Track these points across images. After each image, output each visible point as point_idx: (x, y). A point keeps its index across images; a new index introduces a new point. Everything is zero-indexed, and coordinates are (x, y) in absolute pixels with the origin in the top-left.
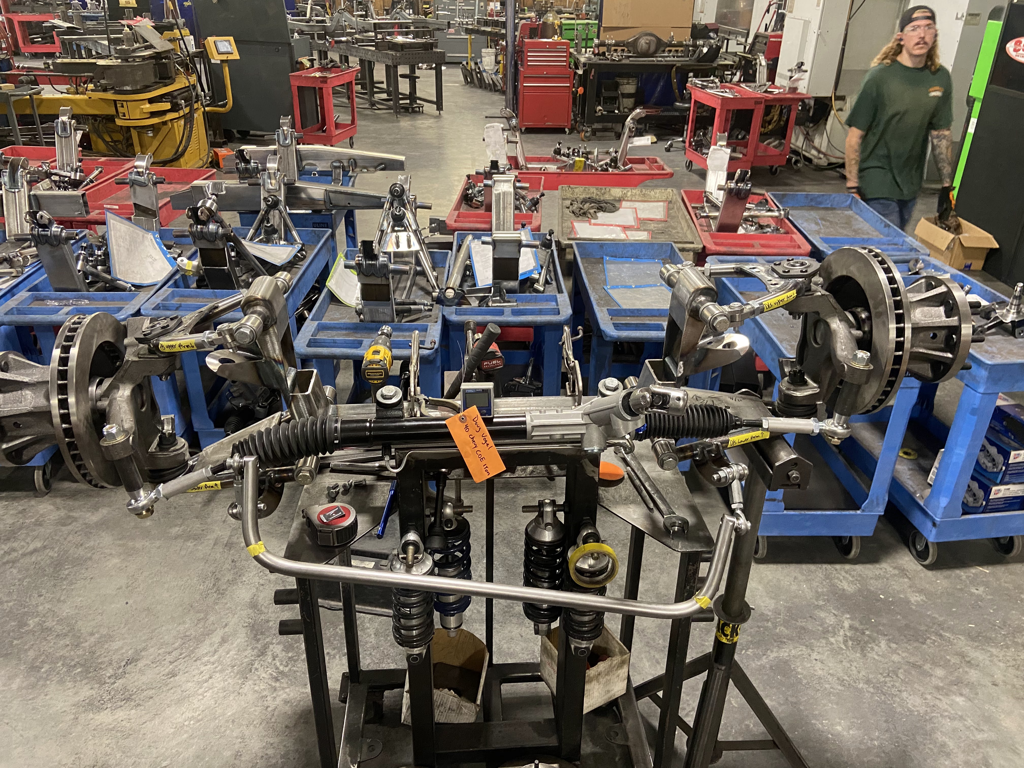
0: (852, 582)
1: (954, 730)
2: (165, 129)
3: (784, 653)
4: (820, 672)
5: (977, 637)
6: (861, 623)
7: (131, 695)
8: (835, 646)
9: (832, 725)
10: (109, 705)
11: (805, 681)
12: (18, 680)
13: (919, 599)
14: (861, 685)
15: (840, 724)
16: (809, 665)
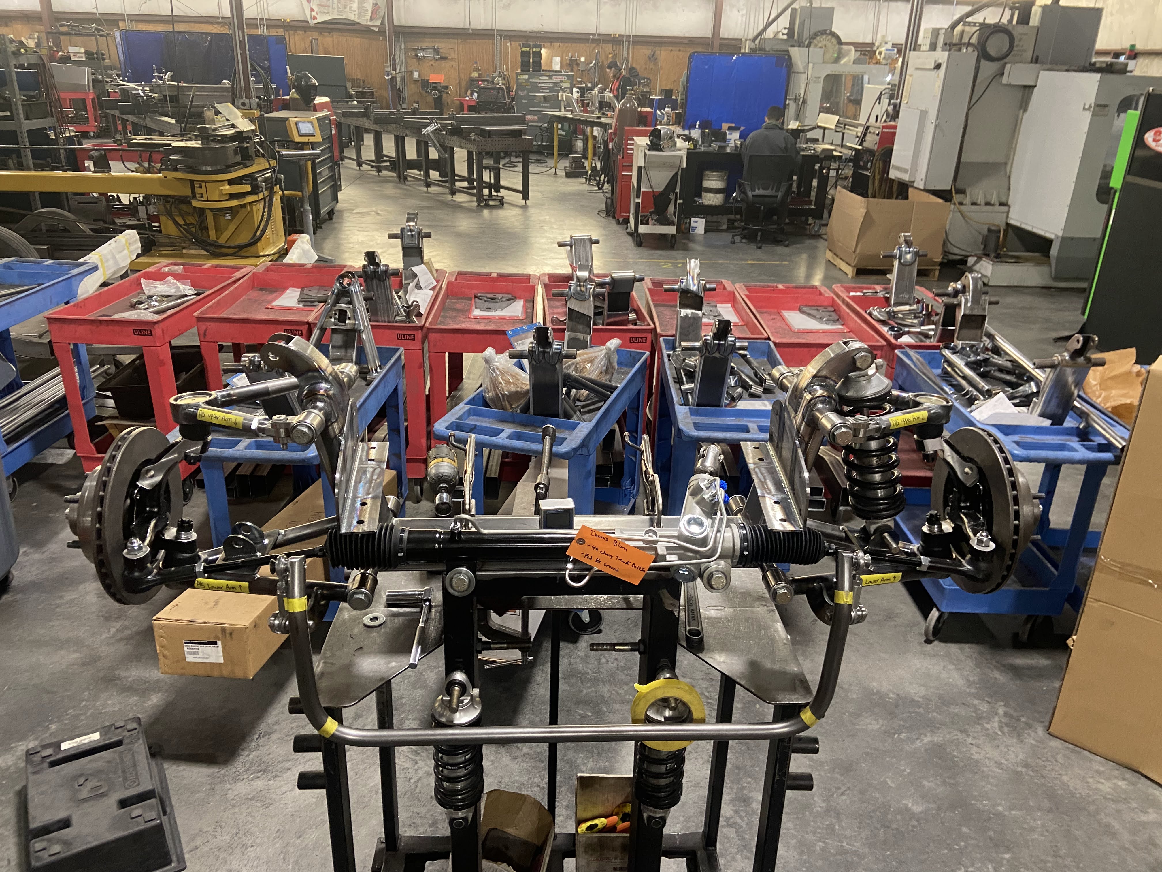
1: (1119, 811)
2: (243, 213)
3: (938, 738)
4: (976, 757)
6: (1016, 710)
7: (267, 767)
8: (990, 731)
9: (994, 806)
10: (245, 776)
11: (961, 764)
14: (1020, 769)
15: (1000, 804)
16: (965, 749)
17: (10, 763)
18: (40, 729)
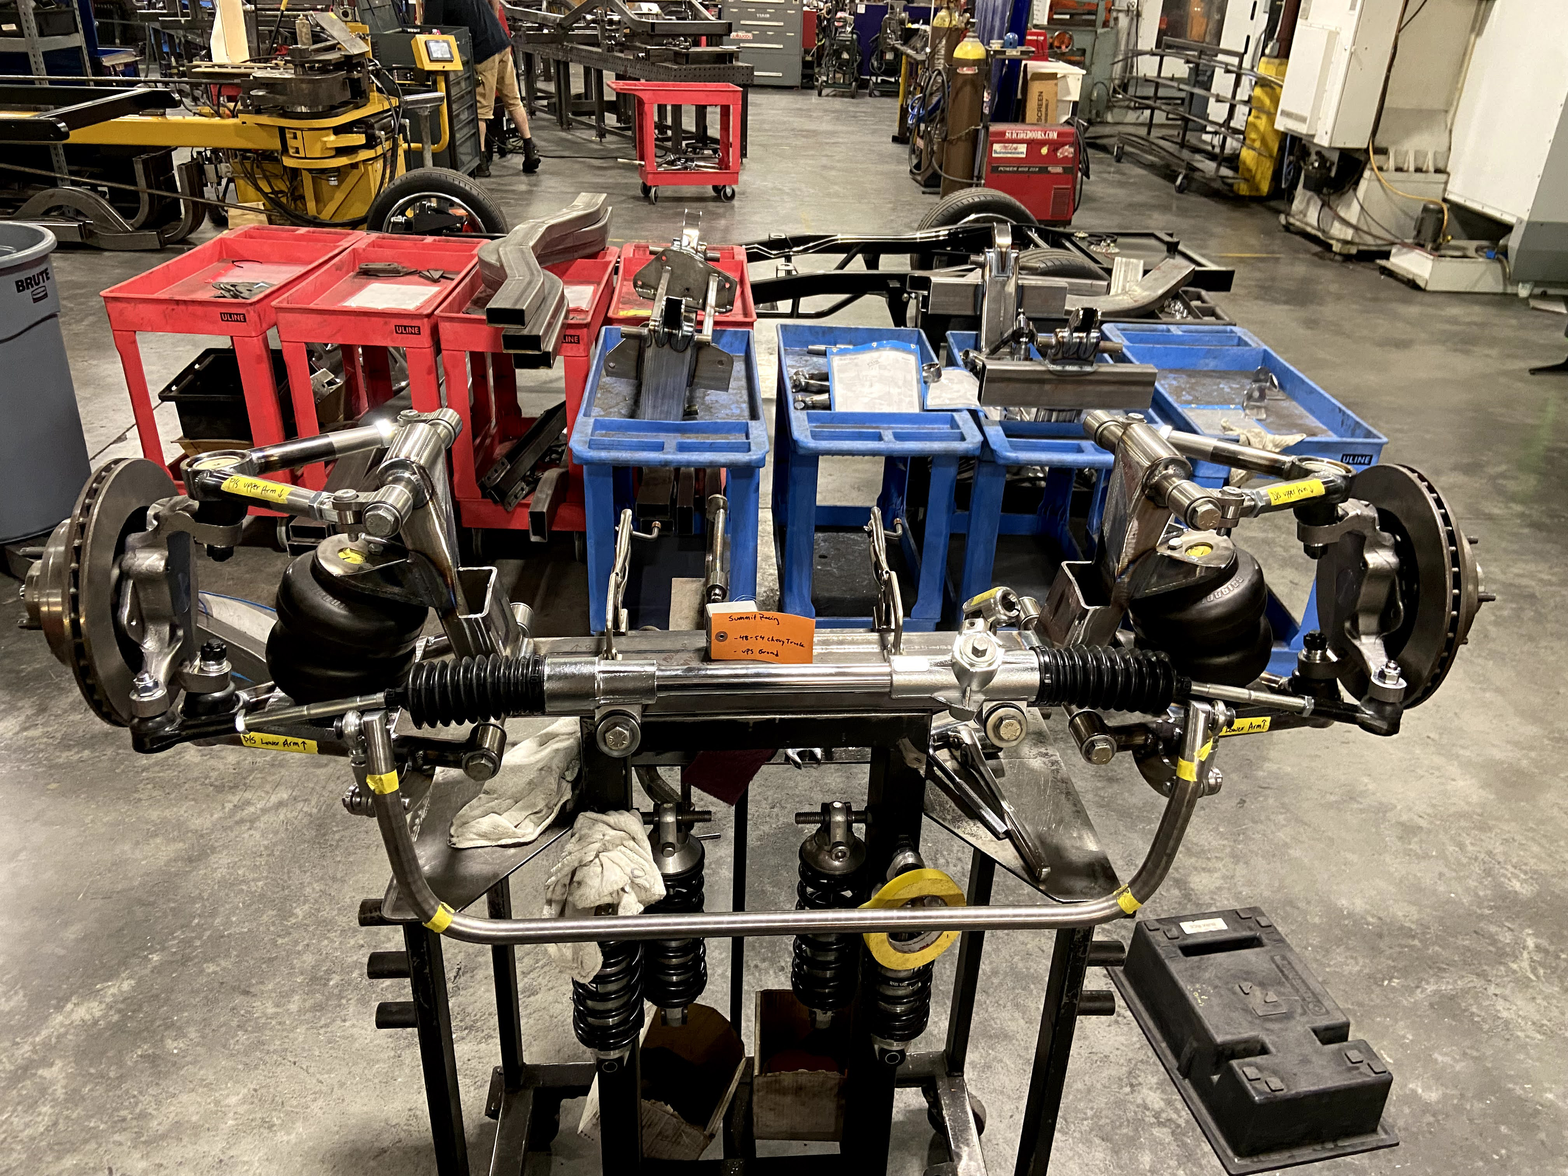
0: (1525, 881)
2: (353, 176)
3: (1446, 987)
4: (1505, 1014)
6: (1552, 943)
7: (474, 1024)
8: (1520, 975)
9: (1539, 1091)
11: (1486, 1027)
12: (296, 998)
15: (1551, 1091)
16: (1487, 1003)
17: (98, 1014)
18: (137, 961)
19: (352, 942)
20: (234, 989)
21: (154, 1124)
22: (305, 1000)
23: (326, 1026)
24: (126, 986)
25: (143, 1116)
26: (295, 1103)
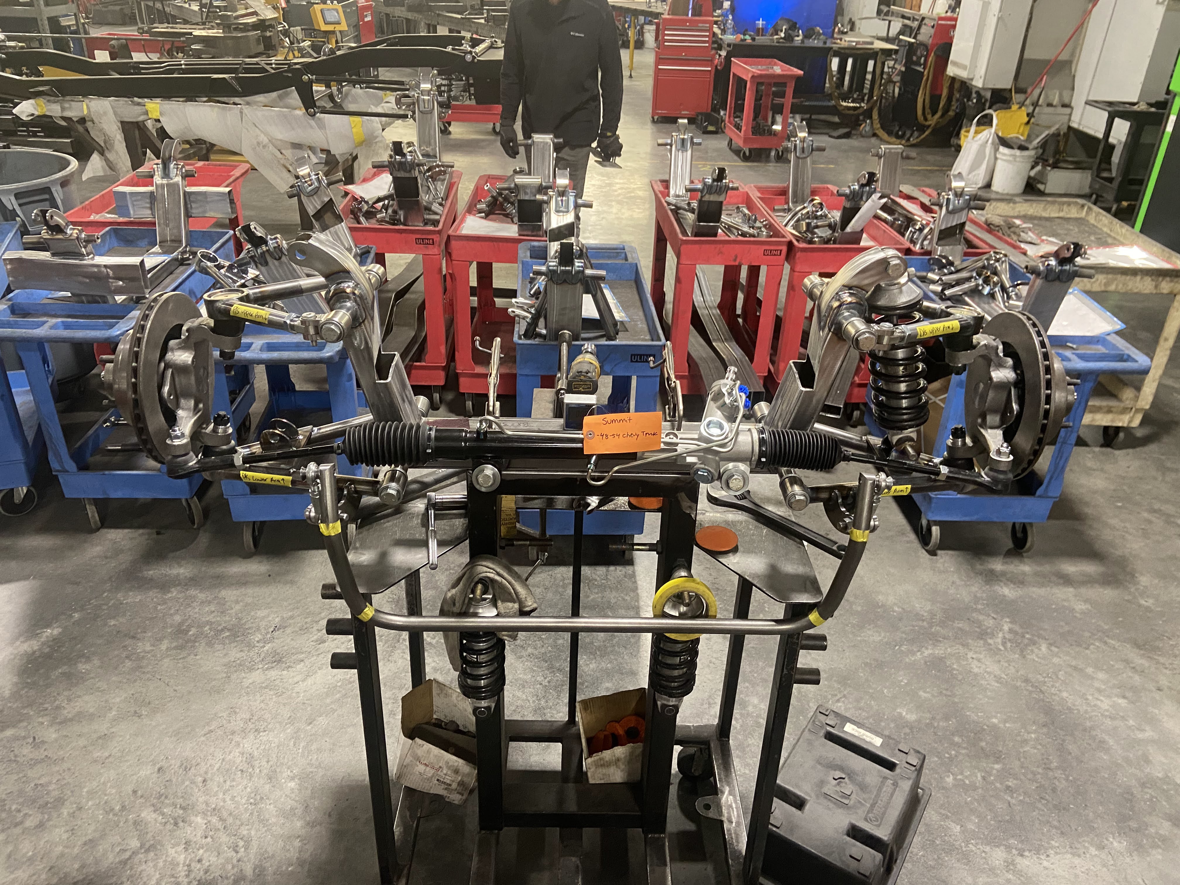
0: (1013, 589)
1: (1115, 728)
3: (939, 651)
4: (976, 670)
5: (1144, 645)
6: (1022, 627)
7: (281, 658)
8: (993, 647)
9: (988, 717)
10: (261, 666)
11: (960, 677)
12: (166, 641)
13: (1083, 607)
14: (1019, 684)
15: (996, 717)
16: (965, 663)
17: (36, 648)
18: (64, 617)
19: (207, 609)
20: (125, 635)
21: (66, 711)
22: (171, 643)
23: (184, 658)
24: (56, 631)
25: (58, 708)
26: (157, 702)
